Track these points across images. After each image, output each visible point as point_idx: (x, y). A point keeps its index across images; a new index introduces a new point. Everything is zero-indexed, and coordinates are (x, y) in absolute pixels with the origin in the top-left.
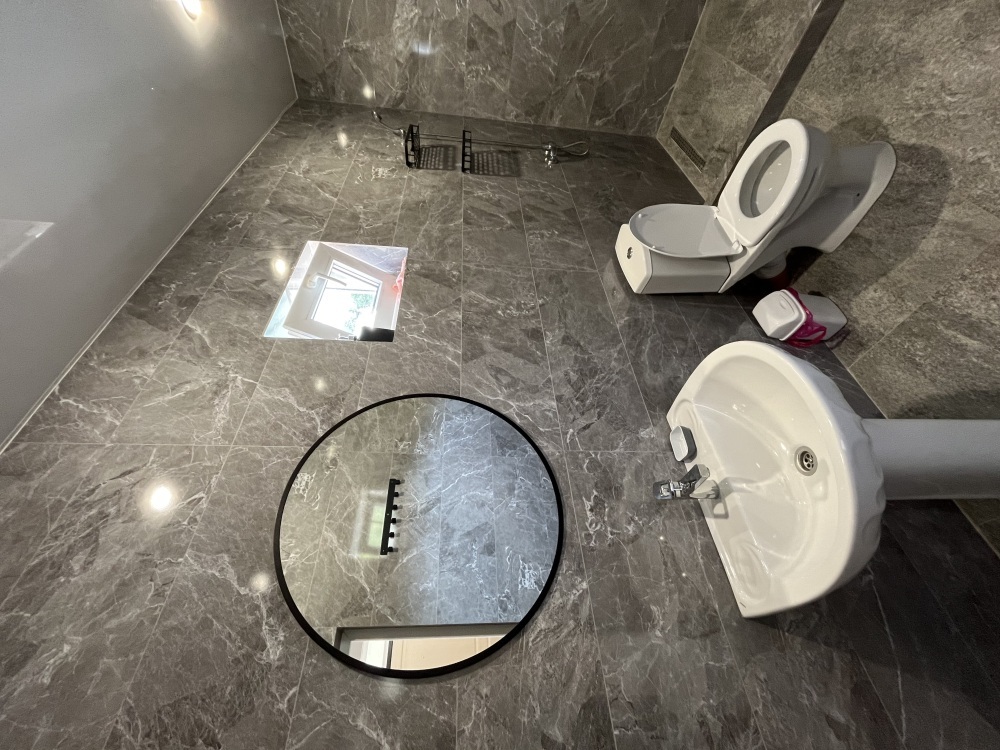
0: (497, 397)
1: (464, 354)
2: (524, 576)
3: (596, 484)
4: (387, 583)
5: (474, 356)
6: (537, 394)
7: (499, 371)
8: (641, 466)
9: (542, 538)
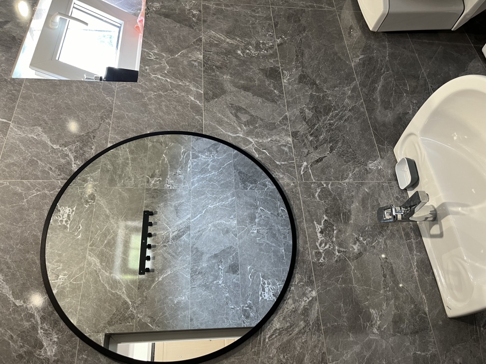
0: (237, 134)
1: (206, 93)
2: (264, 290)
3: (326, 210)
4: (146, 297)
5: (215, 96)
6: (274, 131)
7: (239, 109)
8: (368, 194)
9: (280, 258)
